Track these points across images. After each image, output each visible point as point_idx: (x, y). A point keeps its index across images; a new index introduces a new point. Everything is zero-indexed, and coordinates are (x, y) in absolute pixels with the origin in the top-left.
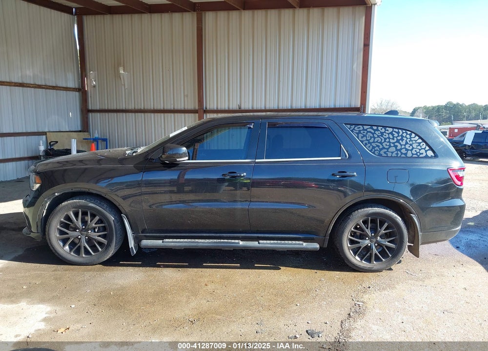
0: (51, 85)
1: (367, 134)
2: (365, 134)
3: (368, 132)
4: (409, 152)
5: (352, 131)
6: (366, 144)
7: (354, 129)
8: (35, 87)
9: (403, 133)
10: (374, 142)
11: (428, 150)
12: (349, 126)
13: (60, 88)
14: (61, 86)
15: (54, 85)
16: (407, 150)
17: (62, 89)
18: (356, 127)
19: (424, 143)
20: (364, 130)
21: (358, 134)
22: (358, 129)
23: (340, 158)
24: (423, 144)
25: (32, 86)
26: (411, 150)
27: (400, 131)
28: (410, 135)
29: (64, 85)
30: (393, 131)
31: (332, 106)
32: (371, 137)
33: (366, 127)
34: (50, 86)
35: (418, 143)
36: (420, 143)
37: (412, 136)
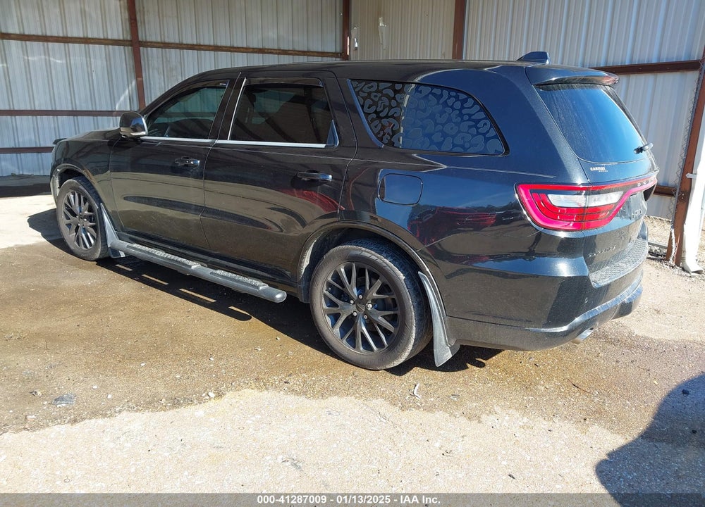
0: (301, 49)
1: (380, 99)
2: (376, 99)
3: (383, 95)
4: (449, 140)
5: (357, 94)
6: (373, 120)
7: (361, 90)
8: (279, 54)
9: (450, 97)
10: (387, 117)
11: (492, 138)
12: (355, 83)
13: (312, 54)
14: (315, 50)
15: (306, 50)
16: (445, 135)
17: (316, 54)
18: (367, 86)
19: (488, 122)
20: (378, 91)
21: (365, 98)
22: (369, 90)
23: (323, 146)
24: (485, 124)
25: (275, 51)
26: (453, 137)
27: (445, 93)
28: (465, 101)
29: (320, 50)
30: (431, 93)
31: (654, 61)
32: (385, 107)
33: (382, 85)
34: (299, 51)
35: (473, 120)
36: (477, 121)
37: (465, 105)
